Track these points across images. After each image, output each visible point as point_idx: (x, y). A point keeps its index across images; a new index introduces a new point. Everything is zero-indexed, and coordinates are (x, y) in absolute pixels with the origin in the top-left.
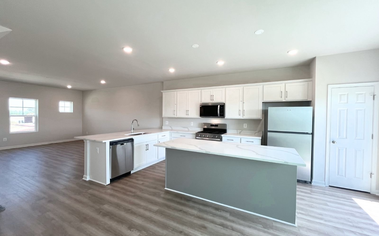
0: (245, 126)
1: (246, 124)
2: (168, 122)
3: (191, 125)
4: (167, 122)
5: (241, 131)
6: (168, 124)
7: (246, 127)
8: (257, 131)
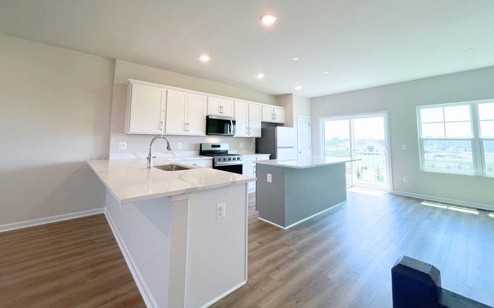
0: (242, 145)
1: (242, 143)
2: (125, 143)
3: (178, 148)
4: (124, 145)
5: (239, 151)
6: (125, 148)
7: (242, 147)
8: (251, 150)
